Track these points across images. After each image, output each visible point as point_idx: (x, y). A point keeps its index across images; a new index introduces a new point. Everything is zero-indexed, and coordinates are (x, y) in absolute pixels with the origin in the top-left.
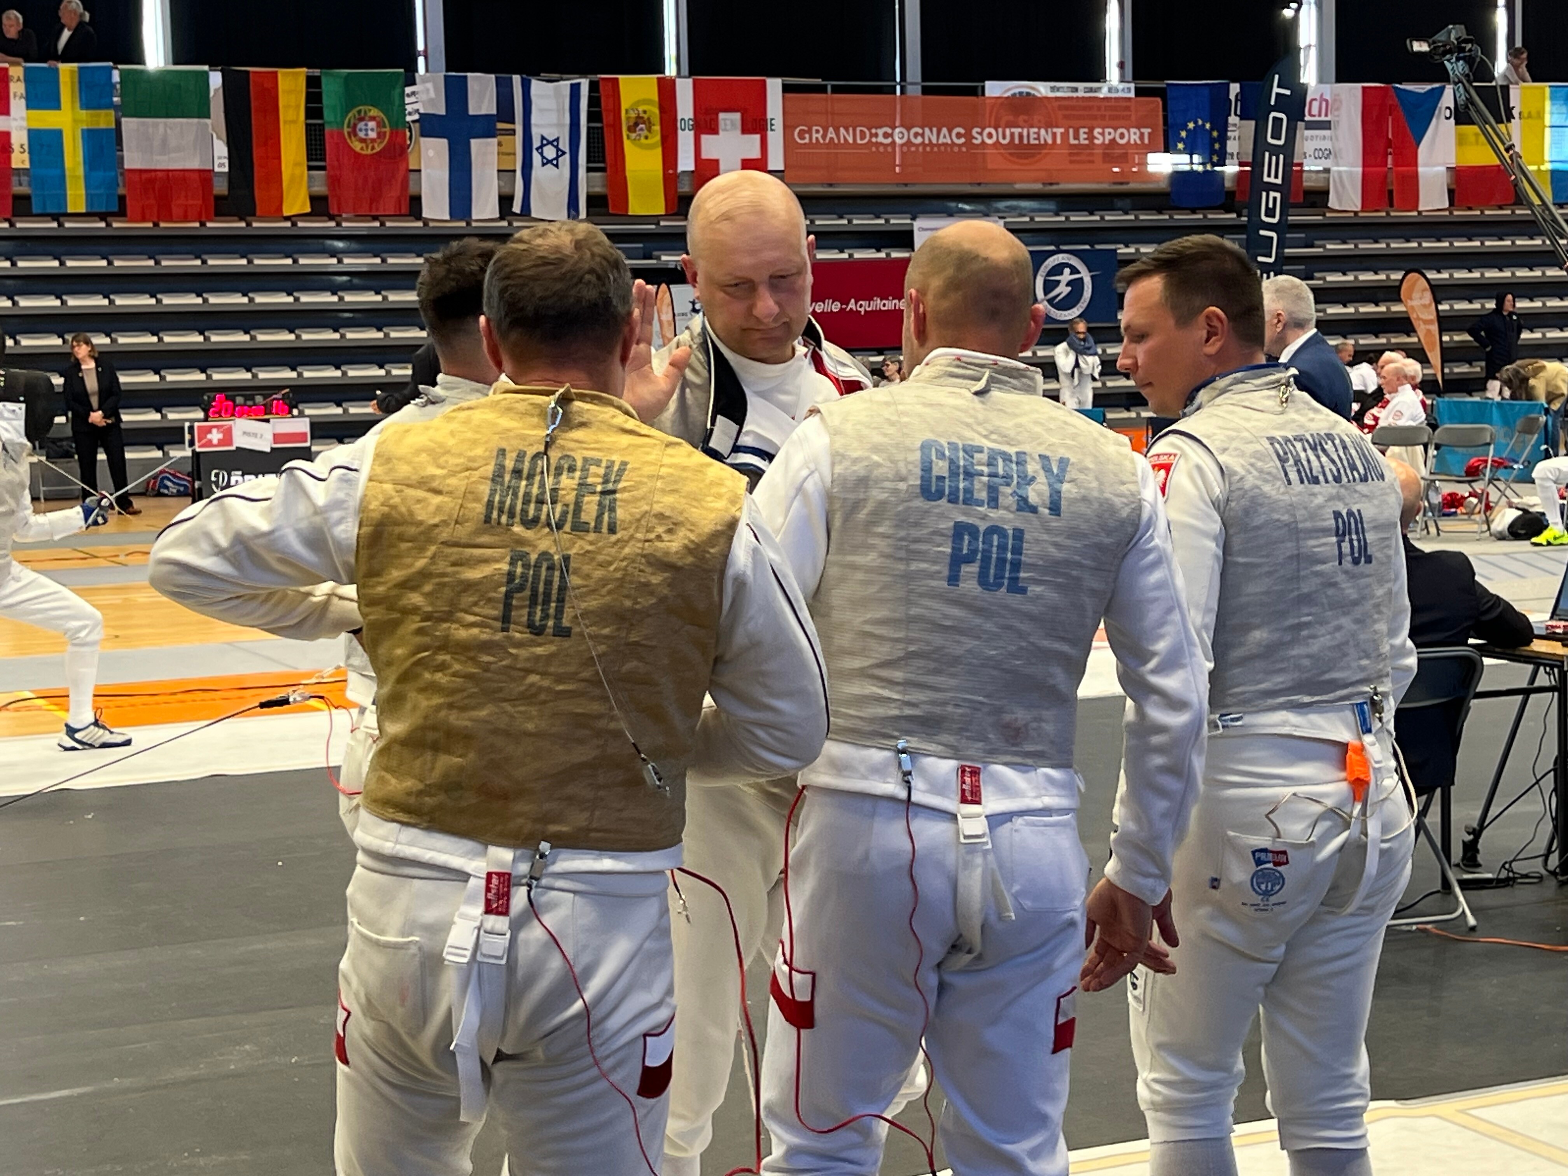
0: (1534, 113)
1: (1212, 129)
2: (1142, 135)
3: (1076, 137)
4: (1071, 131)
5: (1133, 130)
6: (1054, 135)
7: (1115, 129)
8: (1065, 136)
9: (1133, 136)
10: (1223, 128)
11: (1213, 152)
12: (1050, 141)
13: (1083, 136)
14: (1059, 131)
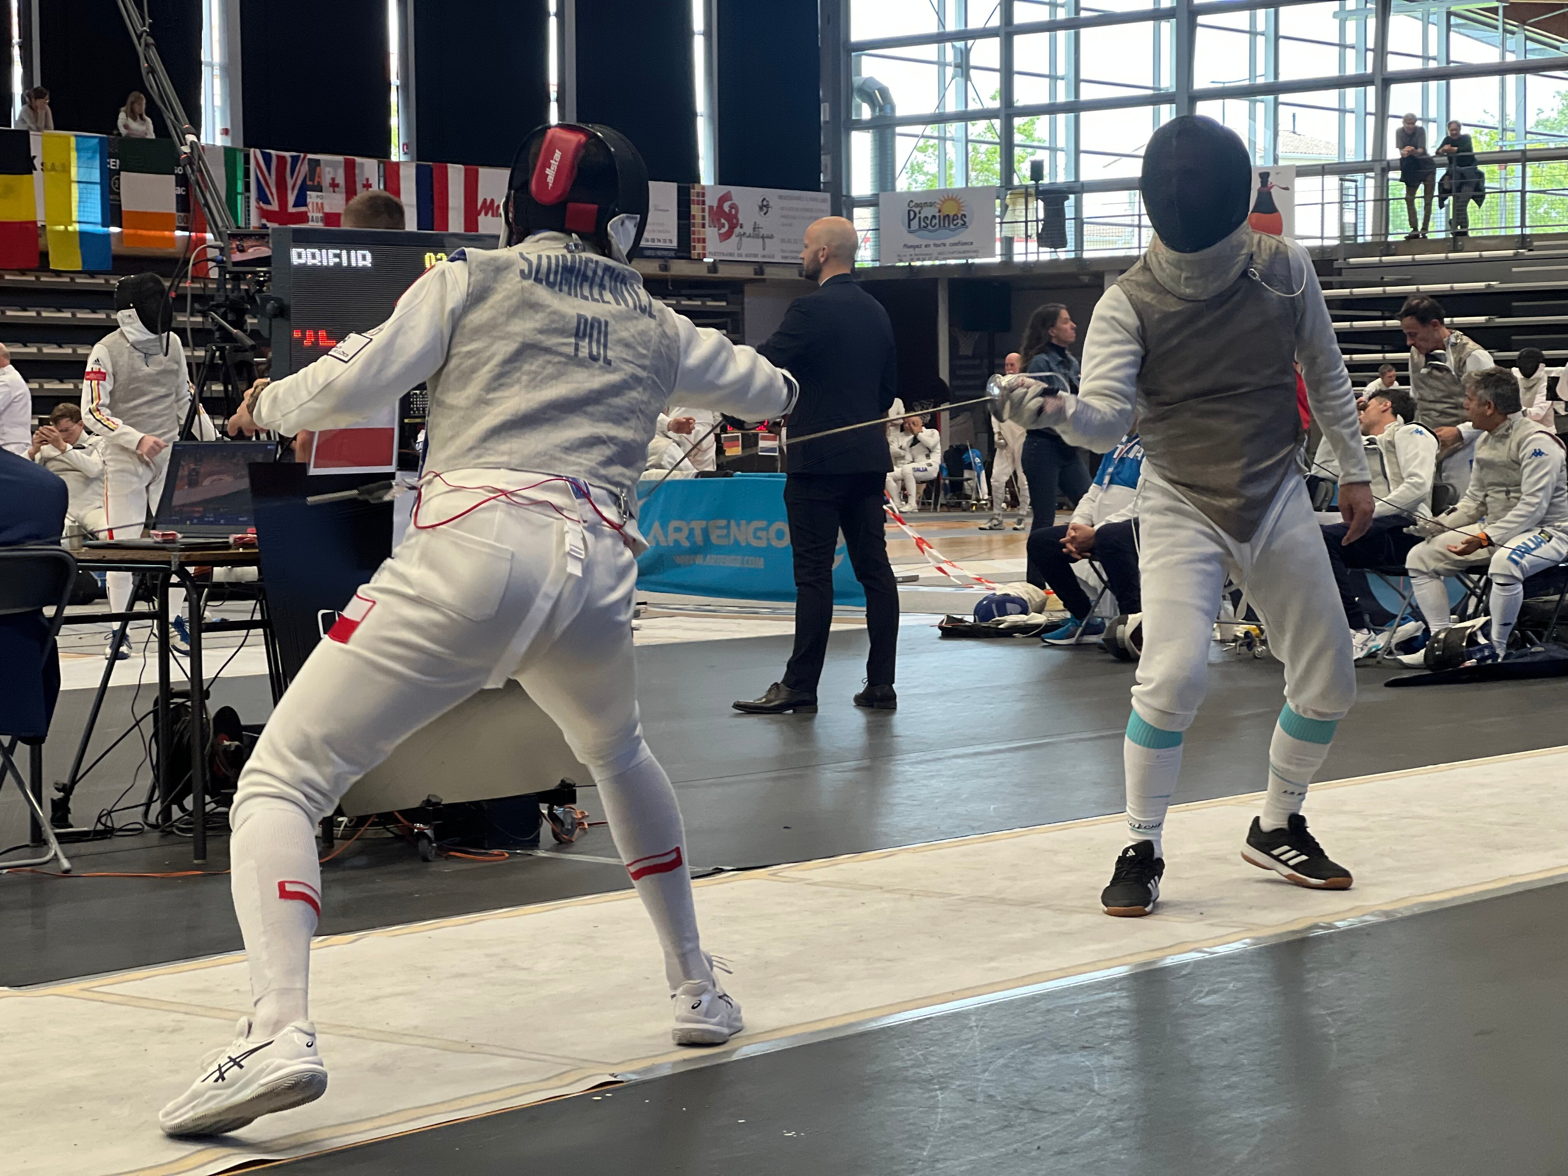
0: (58, 165)
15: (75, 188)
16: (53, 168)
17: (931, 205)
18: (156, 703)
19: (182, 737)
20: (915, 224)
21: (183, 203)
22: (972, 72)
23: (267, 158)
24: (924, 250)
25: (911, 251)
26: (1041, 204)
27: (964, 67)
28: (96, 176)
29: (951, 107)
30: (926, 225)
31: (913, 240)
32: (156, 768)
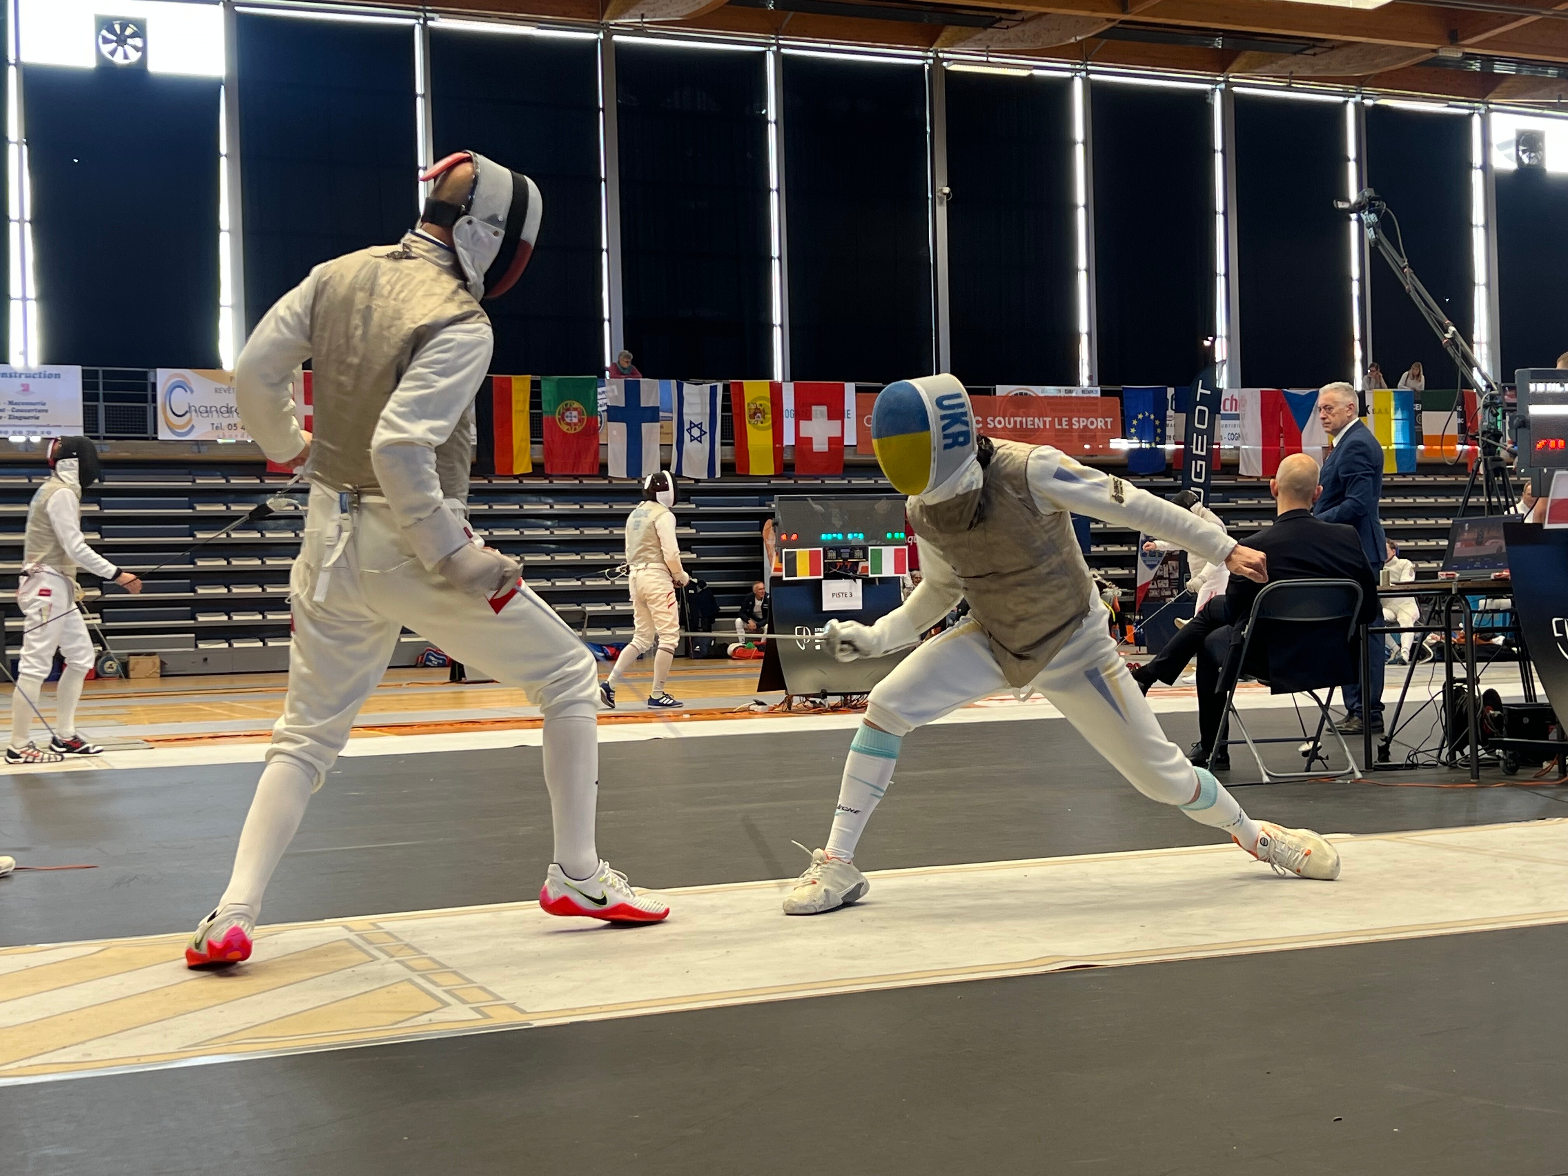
0: (1383, 411)
1: (1155, 419)
2: (1106, 423)
3: (1060, 424)
5: (1099, 419)
6: (1045, 422)
7: (1087, 419)
8: (1052, 423)
9: (1100, 423)
10: (1163, 418)
11: (1156, 435)
12: (1041, 426)
13: (1064, 423)
14: (1048, 419)
15: (1393, 423)
16: (1380, 412)
18: (1444, 686)
19: (1461, 707)
21: (1463, 428)
32: (1445, 726)
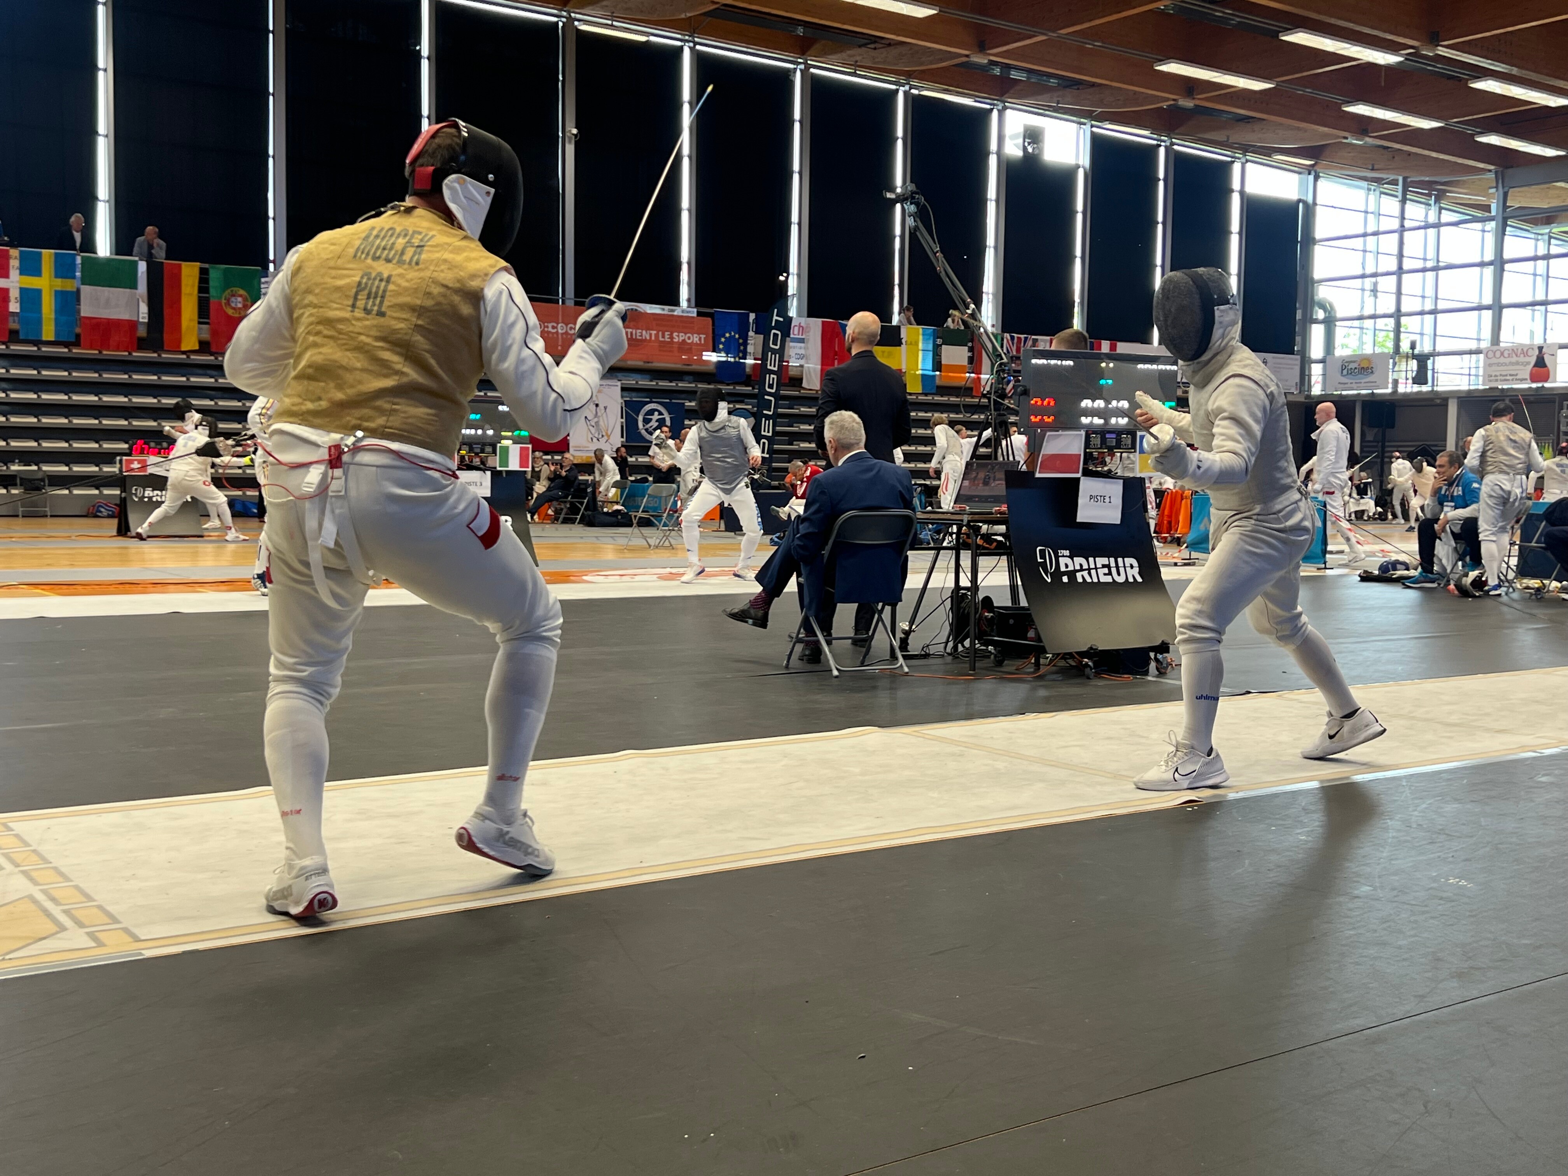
0: (913, 343)
1: (739, 338)
2: (700, 338)
3: (663, 337)
4: (660, 333)
5: (695, 335)
6: (651, 335)
7: (686, 334)
8: (657, 336)
9: (695, 339)
10: (745, 338)
11: (740, 351)
12: (648, 338)
13: (667, 336)
14: (654, 332)
15: (920, 354)
16: (911, 344)
17: (1354, 362)
18: (952, 592)
19: (965, 609)
20: (1345, 372)
21: (971, 360)
22: (1379, 294)
23: (1012, 338)
24: (1349, 385)
25: (1342, 386)
26: (1415, 362)
27: (1374, 291)
28: (930, 347)
29: (1368, 312)
30: (1351, 372)
31: (1344, 380)
32: (951, 625)
